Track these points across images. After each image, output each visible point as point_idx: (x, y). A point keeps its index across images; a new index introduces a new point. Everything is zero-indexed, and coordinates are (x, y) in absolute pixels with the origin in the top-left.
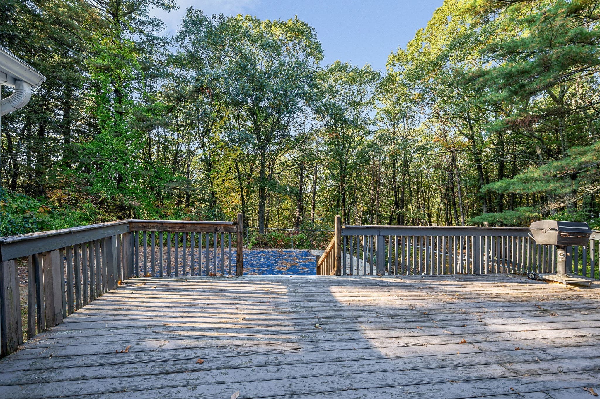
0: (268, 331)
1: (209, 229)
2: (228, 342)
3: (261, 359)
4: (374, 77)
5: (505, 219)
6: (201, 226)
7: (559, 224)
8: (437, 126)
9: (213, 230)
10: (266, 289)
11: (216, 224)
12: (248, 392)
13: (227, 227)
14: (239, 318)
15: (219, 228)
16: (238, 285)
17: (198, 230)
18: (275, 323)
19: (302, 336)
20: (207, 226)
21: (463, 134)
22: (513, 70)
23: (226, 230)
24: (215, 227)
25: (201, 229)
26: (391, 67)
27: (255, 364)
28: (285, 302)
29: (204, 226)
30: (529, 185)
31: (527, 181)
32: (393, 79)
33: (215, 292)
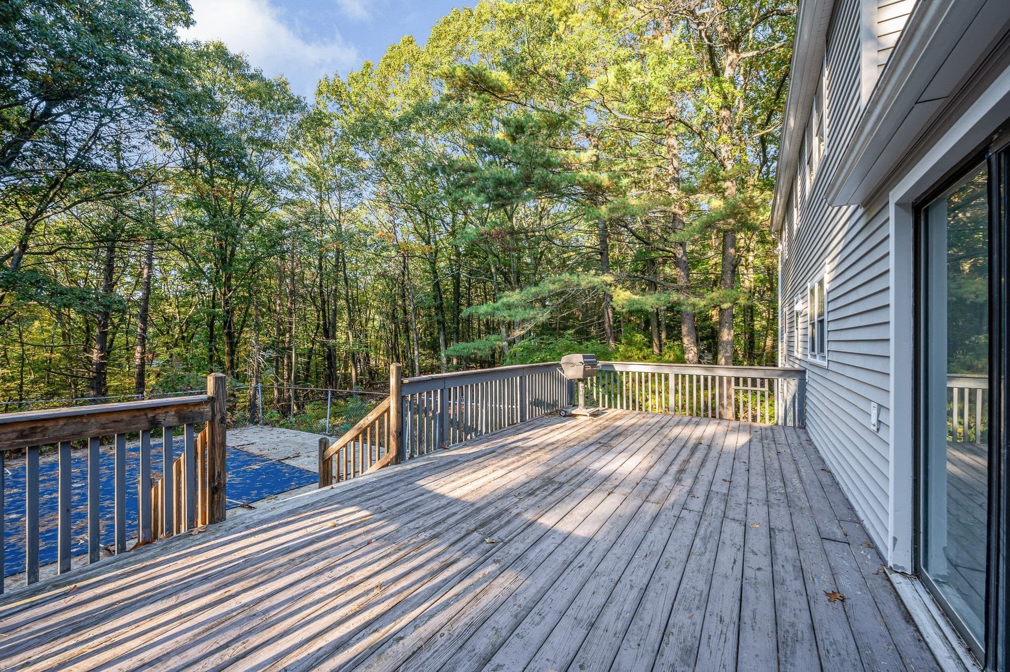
0: (446, 581)
1: (129, 423)
2: (424, 631)
3: (504, 619)
4: (294, 105)
5: (479, 350)
6: (103, 419)
7: (584, 357)
8: (383, 214)
9: (145, 424)
10: (330, 524)
11: (154, 408)
12: (558, 661)
13: (186, 410)
14: (372, 590)
15: (161, 417)
16: (253, 540)
17: (93, 431)
18: (435, 565)
19: (495, 562)
20: (125, 417)
21: (418, 233)
22: (503, 177)
23: (182, 418)
24: (150, 415)
25: (103, 426)
26: (322, 99)
27: (508, 629)
28: (397, 531)
29: (115, 417)
30: (512, 312)
31: (509, 307)
32: (327, 121)
33: (222, 573)
